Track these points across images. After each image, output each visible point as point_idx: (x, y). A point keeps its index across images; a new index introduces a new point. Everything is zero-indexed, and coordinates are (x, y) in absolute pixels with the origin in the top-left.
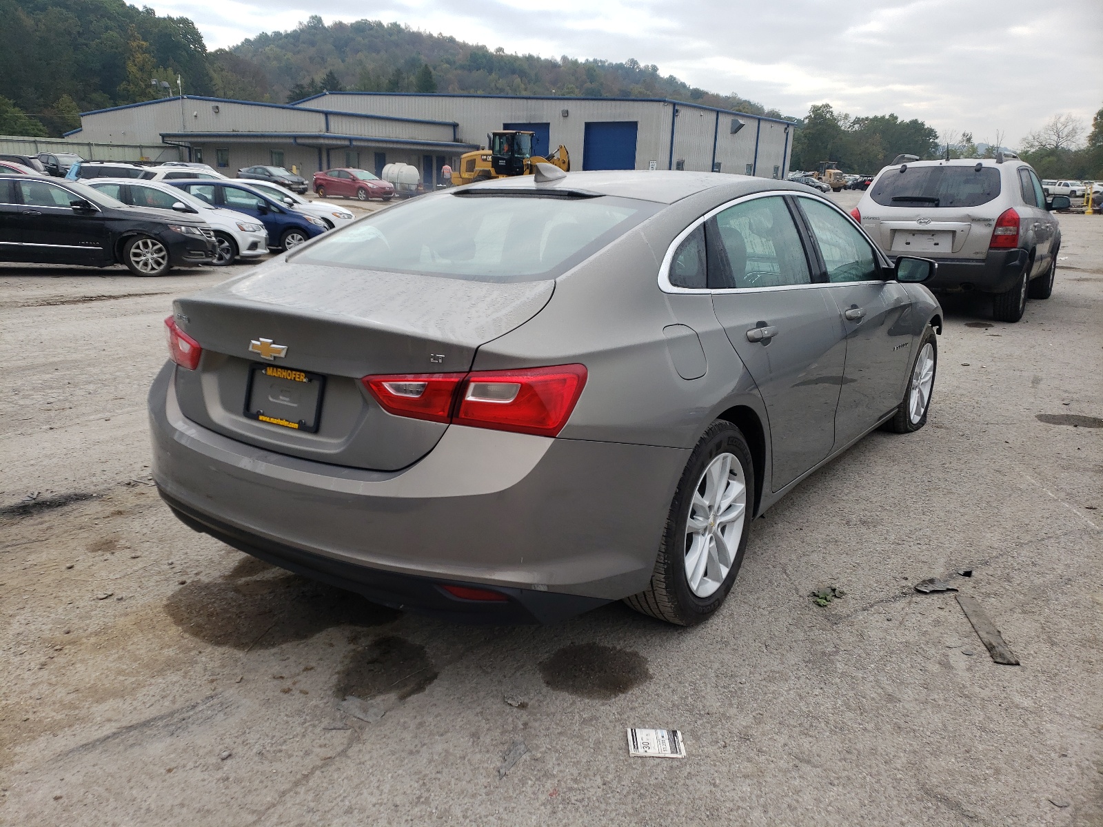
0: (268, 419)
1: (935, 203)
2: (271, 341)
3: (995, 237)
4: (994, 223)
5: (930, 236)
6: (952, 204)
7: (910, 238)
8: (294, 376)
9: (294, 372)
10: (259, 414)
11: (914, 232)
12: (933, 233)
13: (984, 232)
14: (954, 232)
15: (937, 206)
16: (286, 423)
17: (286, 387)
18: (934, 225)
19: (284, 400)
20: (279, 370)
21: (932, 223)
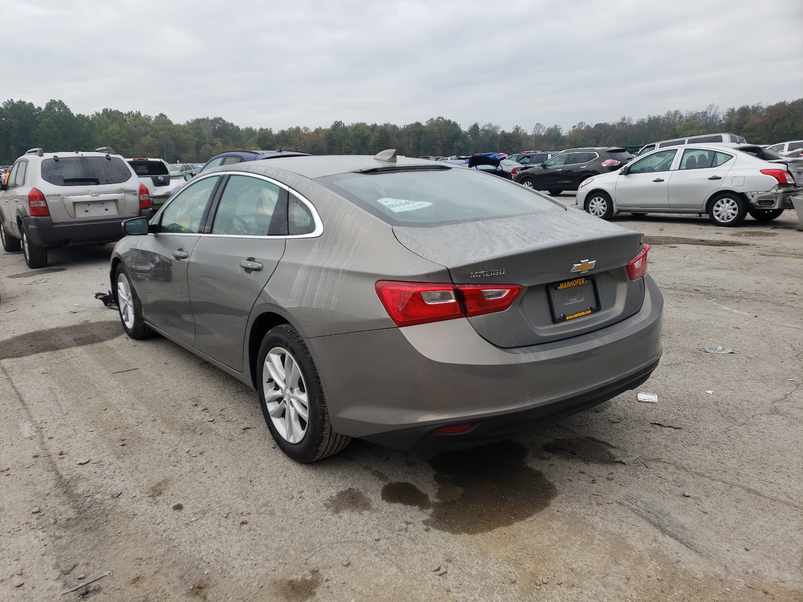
0: (572, 317)
1: (96, 182)
2: (588, 260)
3: (141, 202)
4: (138, 192)
5: (101, 205)
6: (108, 182)
7: (88, 208)
8: (577, 282)
9: (578, 280)
10: (565, 316)
11: (89, 203)
12: (102, 202)
13: (134, 199)
14: (116, 201)
15: (98, 184)
16: (583, 313)
17: (571, 292)
18: (102, 197)
19: (574, 301)
20: (569, 282)
21: (101, 195)
